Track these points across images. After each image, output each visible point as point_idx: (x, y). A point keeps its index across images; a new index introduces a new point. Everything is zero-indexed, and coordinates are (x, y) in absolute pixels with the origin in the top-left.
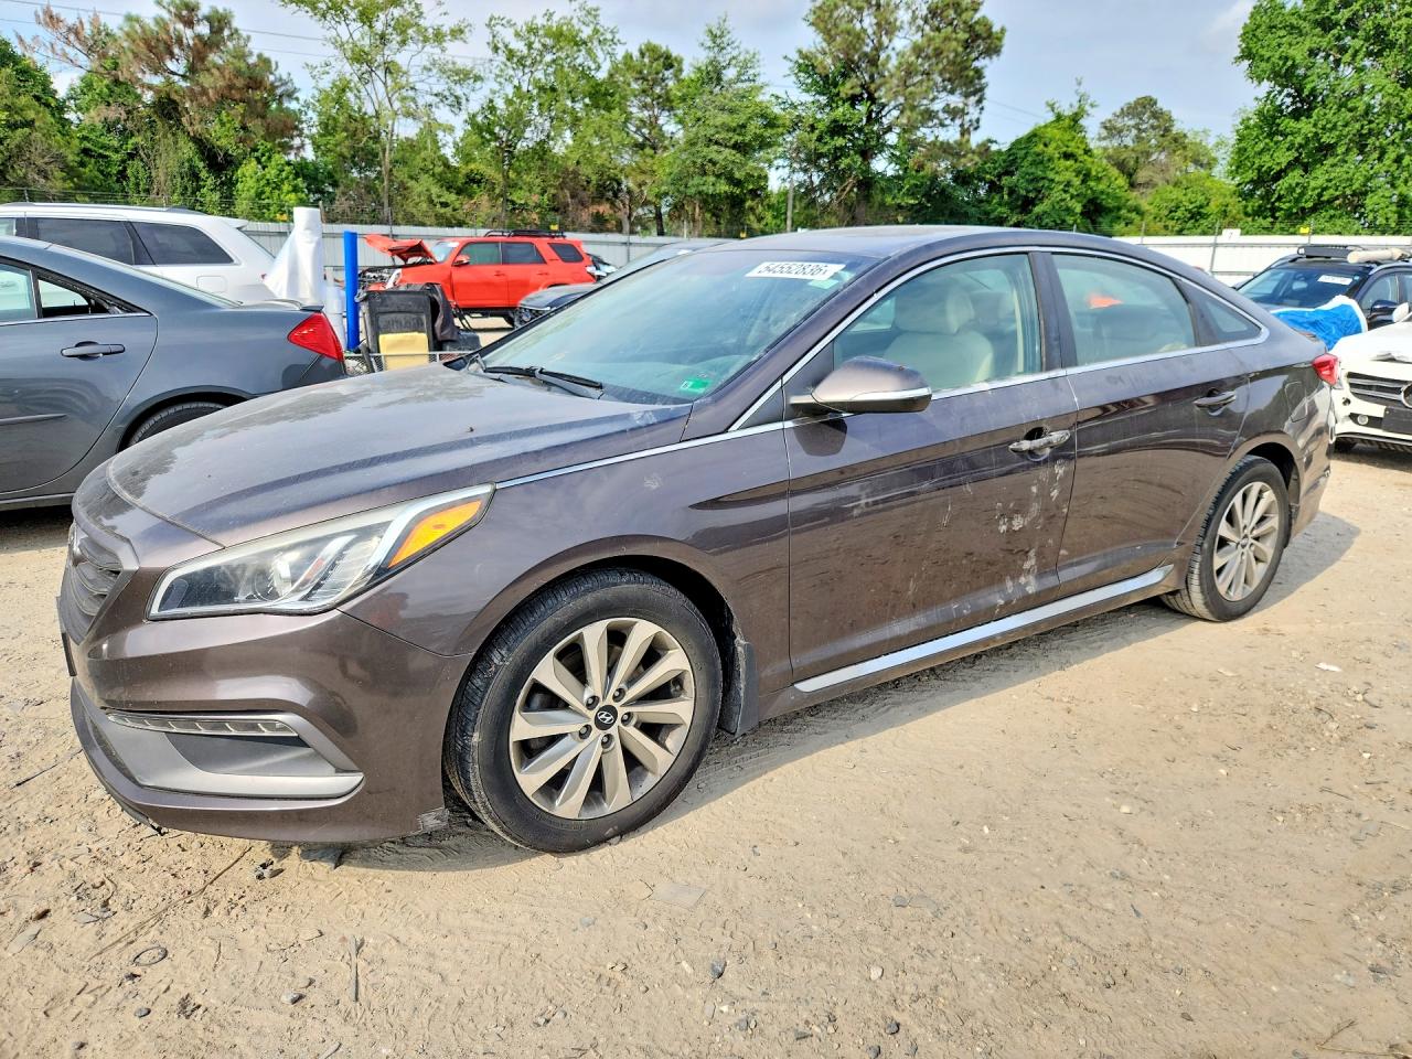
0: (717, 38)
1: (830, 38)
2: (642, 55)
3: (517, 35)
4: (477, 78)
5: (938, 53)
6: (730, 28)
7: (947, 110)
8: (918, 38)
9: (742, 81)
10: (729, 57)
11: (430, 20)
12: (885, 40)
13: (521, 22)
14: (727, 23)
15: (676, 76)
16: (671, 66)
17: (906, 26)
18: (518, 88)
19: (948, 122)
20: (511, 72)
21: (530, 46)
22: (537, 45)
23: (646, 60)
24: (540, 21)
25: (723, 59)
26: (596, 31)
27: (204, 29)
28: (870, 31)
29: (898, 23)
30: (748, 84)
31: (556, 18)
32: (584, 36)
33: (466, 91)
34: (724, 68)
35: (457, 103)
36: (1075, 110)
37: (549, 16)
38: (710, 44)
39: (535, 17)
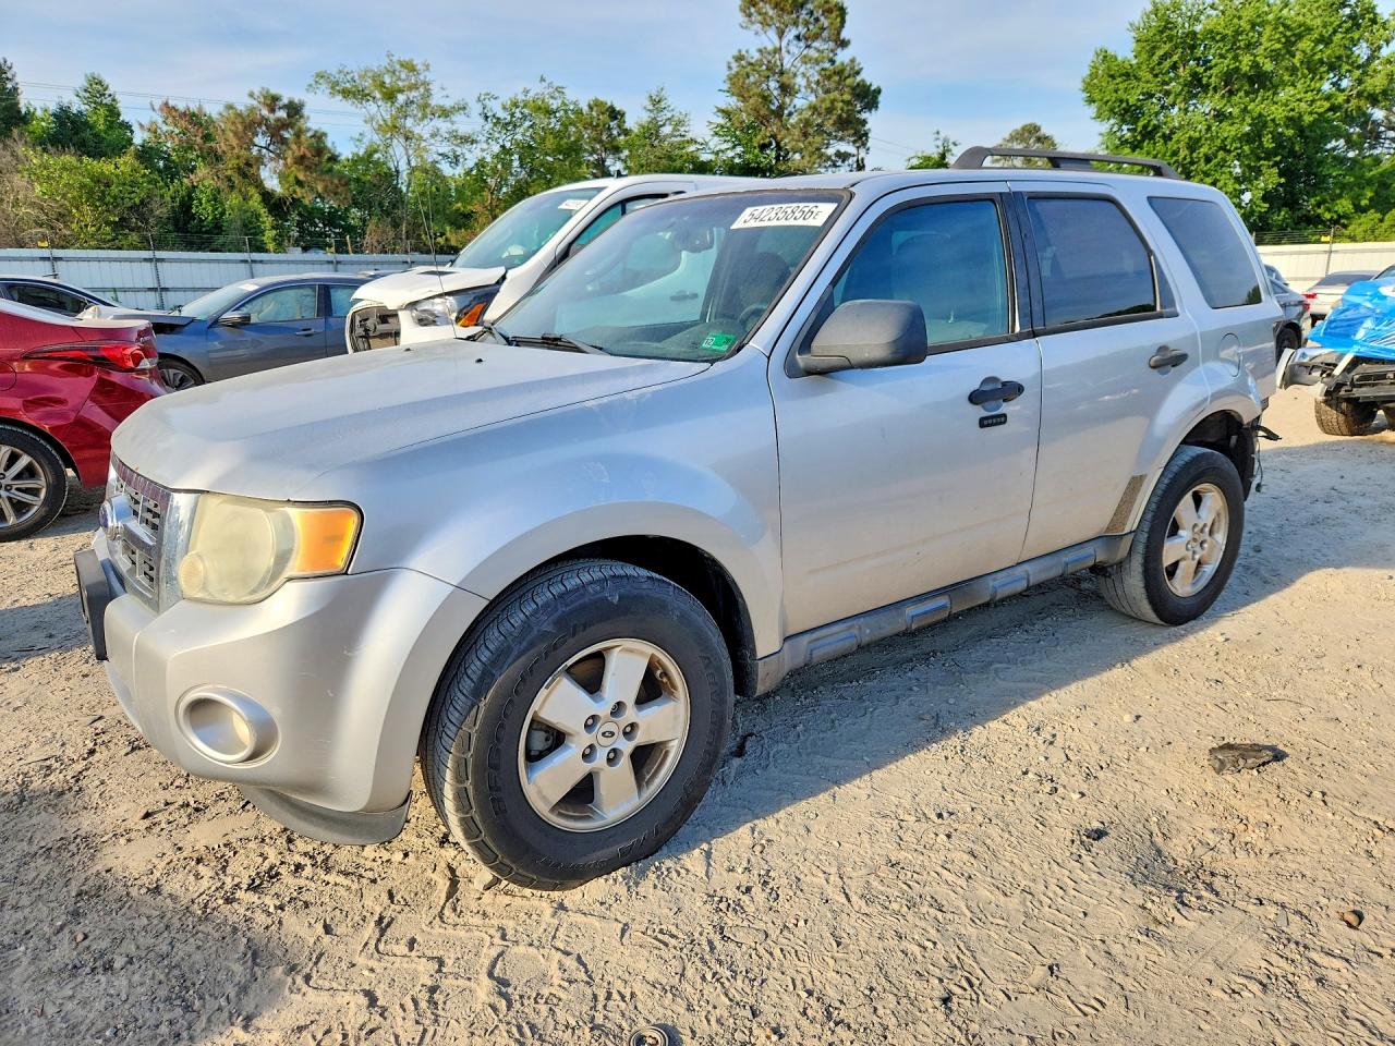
0: (656, 102)
1: (744, 99)
2: (591, 108)
3: (504, 108)
4: (473, 142)
5: (830, 111)
6: (666, 96)
7: (839, 154)
8: (812, 98)
9: (676, 136)
10: (665, 117)
11: (436, 100)
12: (787, 100)
13: (506, 98)
14: (664, 92)
15: (619, 126)
16: (616, 118)
17: (803, 90)
18: (503, 147)
19: (839, 163)
20: (497, 135)
21: (512, 115)
22: (518, 115)
23: (594, 114)
24: (521, 97)
25: (662, 118)
26: (564, 104)
27: (282, 114)
28: (775, 93)
29: (797, 87)
30: (679, 139)
31: (531, 94)
32: (554, 107)
33: (464, 151)
34: (661, 126)
35: (456, 160)
36: (941, 150)
37: (526, 92)
38: (651, 107)
39: (516, 95)
